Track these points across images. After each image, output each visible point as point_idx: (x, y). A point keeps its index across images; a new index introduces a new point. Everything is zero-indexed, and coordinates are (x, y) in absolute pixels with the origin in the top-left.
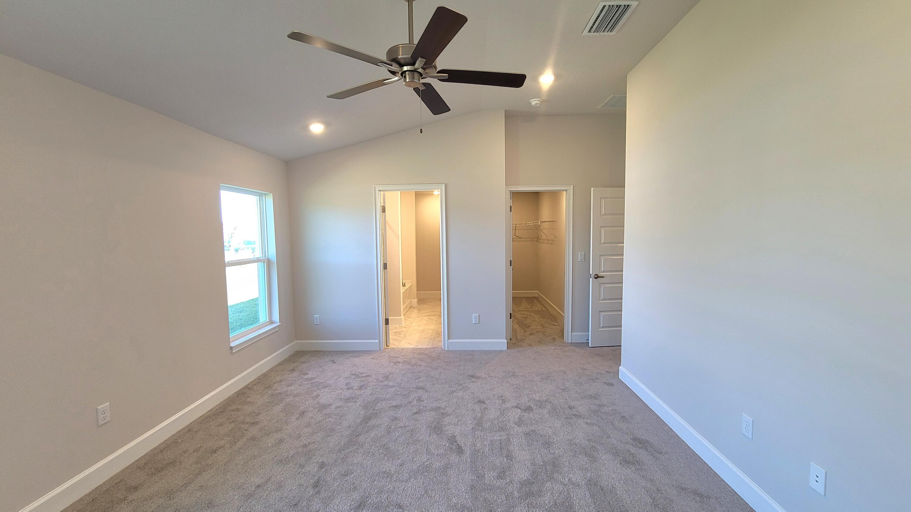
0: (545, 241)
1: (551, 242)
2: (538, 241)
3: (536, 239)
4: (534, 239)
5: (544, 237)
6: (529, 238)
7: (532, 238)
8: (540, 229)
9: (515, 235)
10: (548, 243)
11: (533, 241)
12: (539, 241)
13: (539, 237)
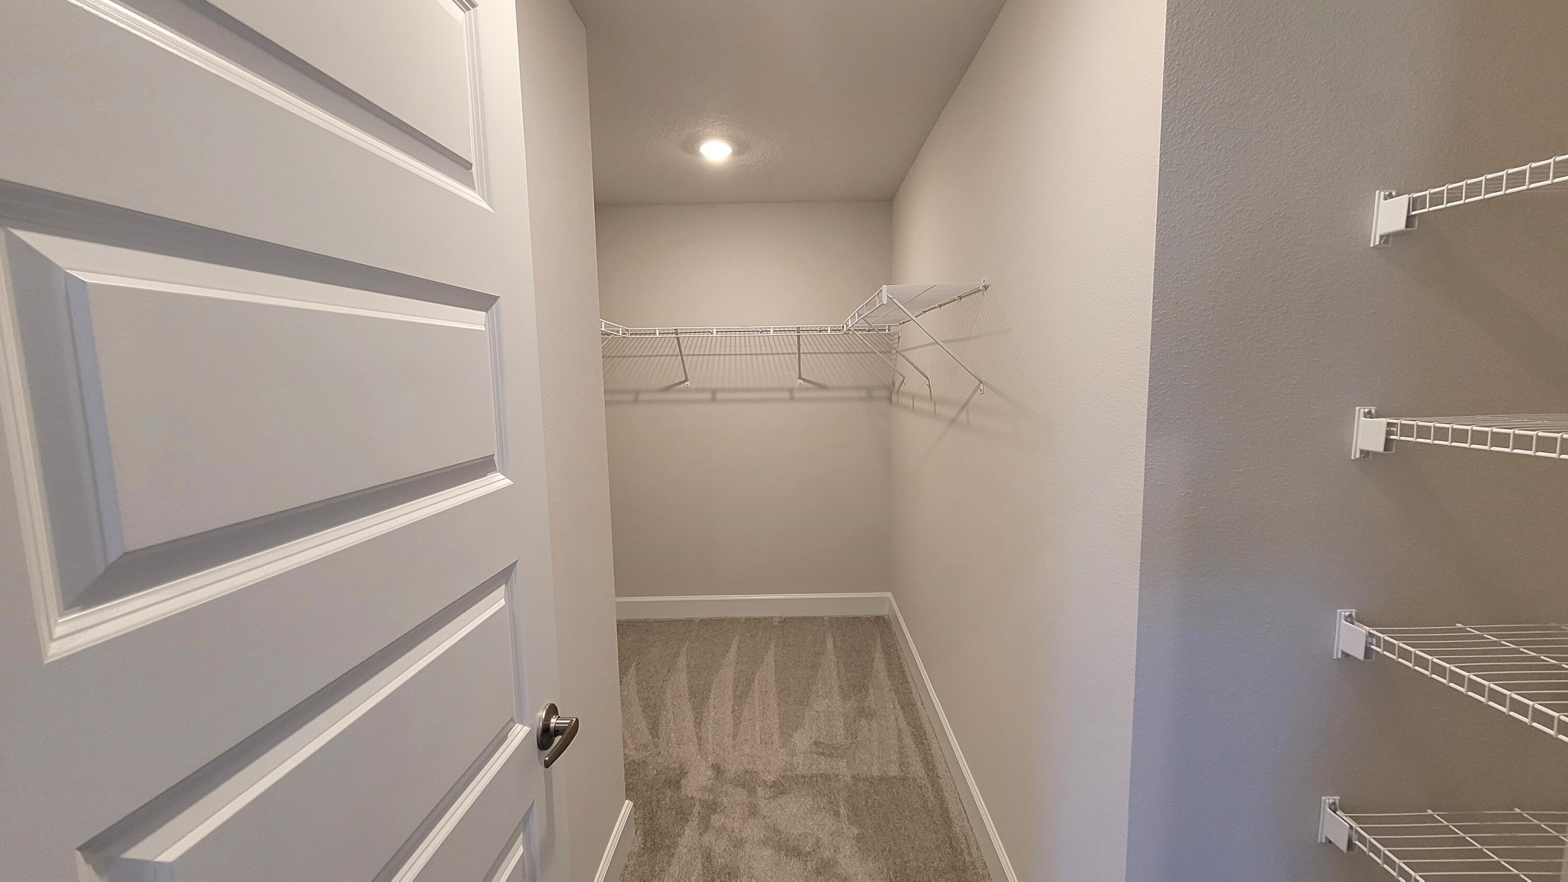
0: (917, 404)
1: (950, 412)
2: (890, 400)
3: (885, 393)
4: (876, 393)
5: (913, 383)
6: (858, 388)
7: (869, 389)
8: (900, 349)
9: (800, 378)
10: (935, 415)
11: (871, 398)
12: (894, 398)
13: (893, 384)
